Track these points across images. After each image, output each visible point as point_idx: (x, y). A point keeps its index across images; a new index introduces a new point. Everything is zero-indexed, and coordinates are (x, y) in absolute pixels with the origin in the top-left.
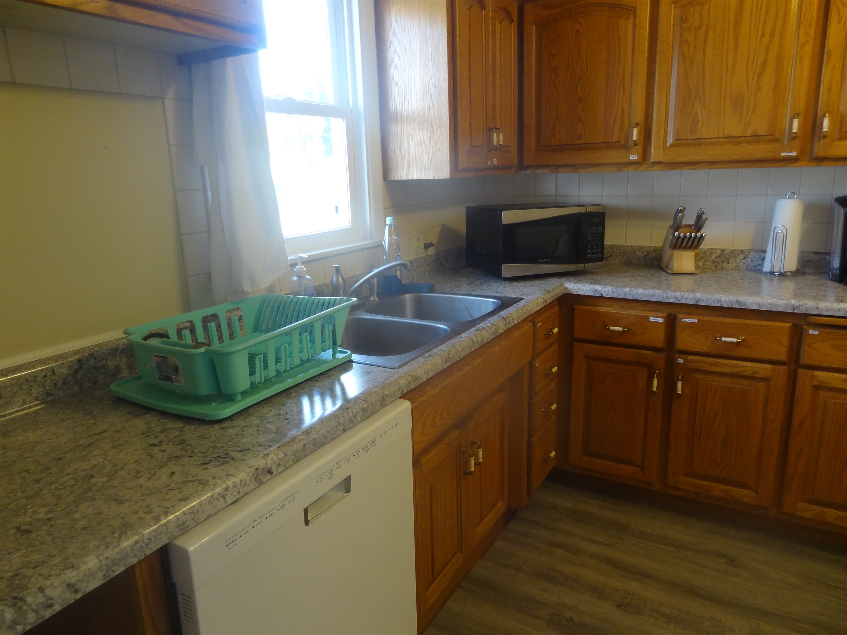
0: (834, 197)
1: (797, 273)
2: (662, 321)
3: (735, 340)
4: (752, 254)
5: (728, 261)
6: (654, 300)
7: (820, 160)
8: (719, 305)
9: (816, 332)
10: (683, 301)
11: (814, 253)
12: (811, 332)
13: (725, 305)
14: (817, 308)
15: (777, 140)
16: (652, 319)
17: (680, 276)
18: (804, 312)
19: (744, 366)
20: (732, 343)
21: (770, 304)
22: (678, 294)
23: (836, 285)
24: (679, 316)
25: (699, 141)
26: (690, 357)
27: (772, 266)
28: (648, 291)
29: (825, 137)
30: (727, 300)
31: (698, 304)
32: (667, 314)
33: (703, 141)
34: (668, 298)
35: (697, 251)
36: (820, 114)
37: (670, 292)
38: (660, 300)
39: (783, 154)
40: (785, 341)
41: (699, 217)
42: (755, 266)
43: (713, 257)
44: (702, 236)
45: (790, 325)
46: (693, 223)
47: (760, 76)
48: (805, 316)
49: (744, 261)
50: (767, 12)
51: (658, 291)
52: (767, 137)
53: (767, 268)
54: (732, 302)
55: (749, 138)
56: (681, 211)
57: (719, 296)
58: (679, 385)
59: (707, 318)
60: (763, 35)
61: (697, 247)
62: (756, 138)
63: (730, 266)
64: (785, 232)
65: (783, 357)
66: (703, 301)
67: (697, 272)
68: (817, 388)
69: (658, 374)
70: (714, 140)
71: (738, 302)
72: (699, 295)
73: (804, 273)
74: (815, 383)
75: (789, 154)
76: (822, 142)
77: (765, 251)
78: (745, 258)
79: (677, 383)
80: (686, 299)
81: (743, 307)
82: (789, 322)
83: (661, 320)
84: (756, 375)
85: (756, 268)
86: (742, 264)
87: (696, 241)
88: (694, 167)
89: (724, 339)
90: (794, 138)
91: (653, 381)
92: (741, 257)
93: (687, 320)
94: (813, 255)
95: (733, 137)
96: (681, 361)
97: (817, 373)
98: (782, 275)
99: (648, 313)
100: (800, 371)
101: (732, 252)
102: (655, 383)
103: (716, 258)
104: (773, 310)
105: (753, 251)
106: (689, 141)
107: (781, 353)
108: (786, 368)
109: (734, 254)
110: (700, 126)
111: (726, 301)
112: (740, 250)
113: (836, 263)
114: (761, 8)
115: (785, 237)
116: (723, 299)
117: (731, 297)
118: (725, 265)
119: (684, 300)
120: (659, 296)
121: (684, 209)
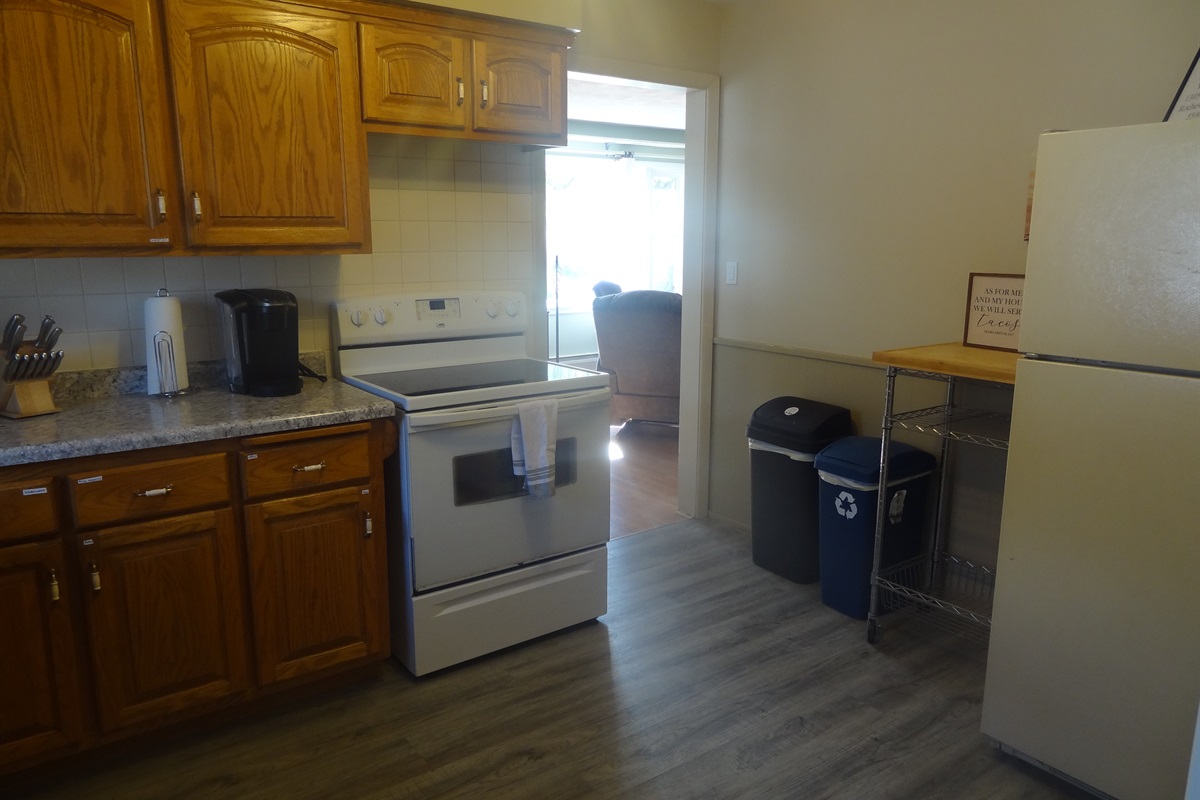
0: (215, 293)
1: (191, 390)
2: (46, 491)
3: (164, 491)
4: (124, 374)
5: (92, 388)
6: (26, 461)
7: (197, 249)
8: (130, 448)
9: (255, 456)
10: (76, 454)
11: (200, 362)
12: (249, 458)
13: (139, 447)
14: (251, 427)
15: (141, 222)
16: (26, 492)
17: (38, 419)
18: (238, 434)
19: (180, 523)
20: (162, 495)
21: (197, 433)
22: (64, 446)
23: (243, 398)
24: (72, 477)
25: (26, 216)
26: (102, 533)
27: (161, 386)
28: (10, 450)
29: (198, 221)
30: (140, 439)
31: (100, 453)
32: (51, 478)
33: (32, 216)
34: (50, 455)
35: (50, 378)
36: (187, 193)
37: (51, 445)
38: (36, 459)
39: (152, 240)
40: (224, 476)
41: (45, 328)
42: (132, 389)
43: (68, 385)
44: (57, 354)
45: (225, 454)
46: (36, 338)
47: (100, 136)
48: (239, 439)
49: (116, 384)
50: (92, 50)
51: (29, 448)
52: (127, 217)
53: (153, 388)
54: (147, 441)
55: (102, 217)
56: (18, 322)
57: (127, 437)
58: (96, 578)
59: (114, 471)
60: (93, 80)
61: (49, 373)
62: (111, 217)
63: (96, 394)
64: (168, 339)
65: (224, 497)
66: (106, 447)
67: (58, 410)
68: (268, 522)
69: (56, 573)
70: (50, 217)
71: (156, 439)
72: (97, 441)
73: (198, 390)
74: (266, 516)
75: (161, 241)
76: (196, 227)
77: (144, 368)
78: (115, 381)
79: (92, 576)
80: (79, 450)
81: (164, 445)
82: (222, 452)
83: (44, 490)
84: (199, 529)
85: (133, 392)
86: (113, 389)
87: (49, 365)
88: (23, 254)
89: (147, 493)
90: (163, 221)
91: (50, 587)
92: (109, 379)
93: (87, 480)
94: (199, 366)
95: (79, 214)
96: (89, 542)
97: (266, 504)
98: (175, 395)
99: (16, 486)
100: (246, 507)
101: (95, 373)
102: (56, 589)
103: (72, 385)
104: (203, 440)
105: (125, 368)
106: (10, 216)
107: (220, 490)
108: (230, 509)
109: (98, 376)
110: (23, 194)
111: (139, 442)
112: (106, 370)
113: (234, 371)
114: (83, 41)
115: (170, 346)
116: (134, 439)
117: (144, 434)
118: (89, 393)
119: (76, 452)
120: (33, 454)
121: (22, 318)
